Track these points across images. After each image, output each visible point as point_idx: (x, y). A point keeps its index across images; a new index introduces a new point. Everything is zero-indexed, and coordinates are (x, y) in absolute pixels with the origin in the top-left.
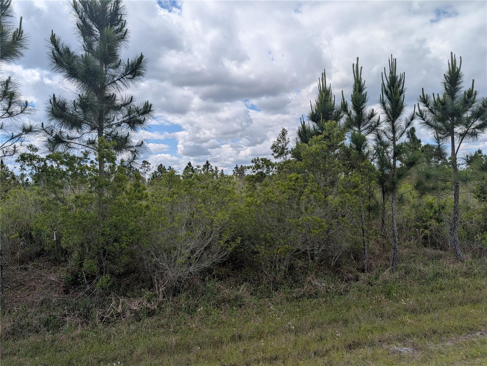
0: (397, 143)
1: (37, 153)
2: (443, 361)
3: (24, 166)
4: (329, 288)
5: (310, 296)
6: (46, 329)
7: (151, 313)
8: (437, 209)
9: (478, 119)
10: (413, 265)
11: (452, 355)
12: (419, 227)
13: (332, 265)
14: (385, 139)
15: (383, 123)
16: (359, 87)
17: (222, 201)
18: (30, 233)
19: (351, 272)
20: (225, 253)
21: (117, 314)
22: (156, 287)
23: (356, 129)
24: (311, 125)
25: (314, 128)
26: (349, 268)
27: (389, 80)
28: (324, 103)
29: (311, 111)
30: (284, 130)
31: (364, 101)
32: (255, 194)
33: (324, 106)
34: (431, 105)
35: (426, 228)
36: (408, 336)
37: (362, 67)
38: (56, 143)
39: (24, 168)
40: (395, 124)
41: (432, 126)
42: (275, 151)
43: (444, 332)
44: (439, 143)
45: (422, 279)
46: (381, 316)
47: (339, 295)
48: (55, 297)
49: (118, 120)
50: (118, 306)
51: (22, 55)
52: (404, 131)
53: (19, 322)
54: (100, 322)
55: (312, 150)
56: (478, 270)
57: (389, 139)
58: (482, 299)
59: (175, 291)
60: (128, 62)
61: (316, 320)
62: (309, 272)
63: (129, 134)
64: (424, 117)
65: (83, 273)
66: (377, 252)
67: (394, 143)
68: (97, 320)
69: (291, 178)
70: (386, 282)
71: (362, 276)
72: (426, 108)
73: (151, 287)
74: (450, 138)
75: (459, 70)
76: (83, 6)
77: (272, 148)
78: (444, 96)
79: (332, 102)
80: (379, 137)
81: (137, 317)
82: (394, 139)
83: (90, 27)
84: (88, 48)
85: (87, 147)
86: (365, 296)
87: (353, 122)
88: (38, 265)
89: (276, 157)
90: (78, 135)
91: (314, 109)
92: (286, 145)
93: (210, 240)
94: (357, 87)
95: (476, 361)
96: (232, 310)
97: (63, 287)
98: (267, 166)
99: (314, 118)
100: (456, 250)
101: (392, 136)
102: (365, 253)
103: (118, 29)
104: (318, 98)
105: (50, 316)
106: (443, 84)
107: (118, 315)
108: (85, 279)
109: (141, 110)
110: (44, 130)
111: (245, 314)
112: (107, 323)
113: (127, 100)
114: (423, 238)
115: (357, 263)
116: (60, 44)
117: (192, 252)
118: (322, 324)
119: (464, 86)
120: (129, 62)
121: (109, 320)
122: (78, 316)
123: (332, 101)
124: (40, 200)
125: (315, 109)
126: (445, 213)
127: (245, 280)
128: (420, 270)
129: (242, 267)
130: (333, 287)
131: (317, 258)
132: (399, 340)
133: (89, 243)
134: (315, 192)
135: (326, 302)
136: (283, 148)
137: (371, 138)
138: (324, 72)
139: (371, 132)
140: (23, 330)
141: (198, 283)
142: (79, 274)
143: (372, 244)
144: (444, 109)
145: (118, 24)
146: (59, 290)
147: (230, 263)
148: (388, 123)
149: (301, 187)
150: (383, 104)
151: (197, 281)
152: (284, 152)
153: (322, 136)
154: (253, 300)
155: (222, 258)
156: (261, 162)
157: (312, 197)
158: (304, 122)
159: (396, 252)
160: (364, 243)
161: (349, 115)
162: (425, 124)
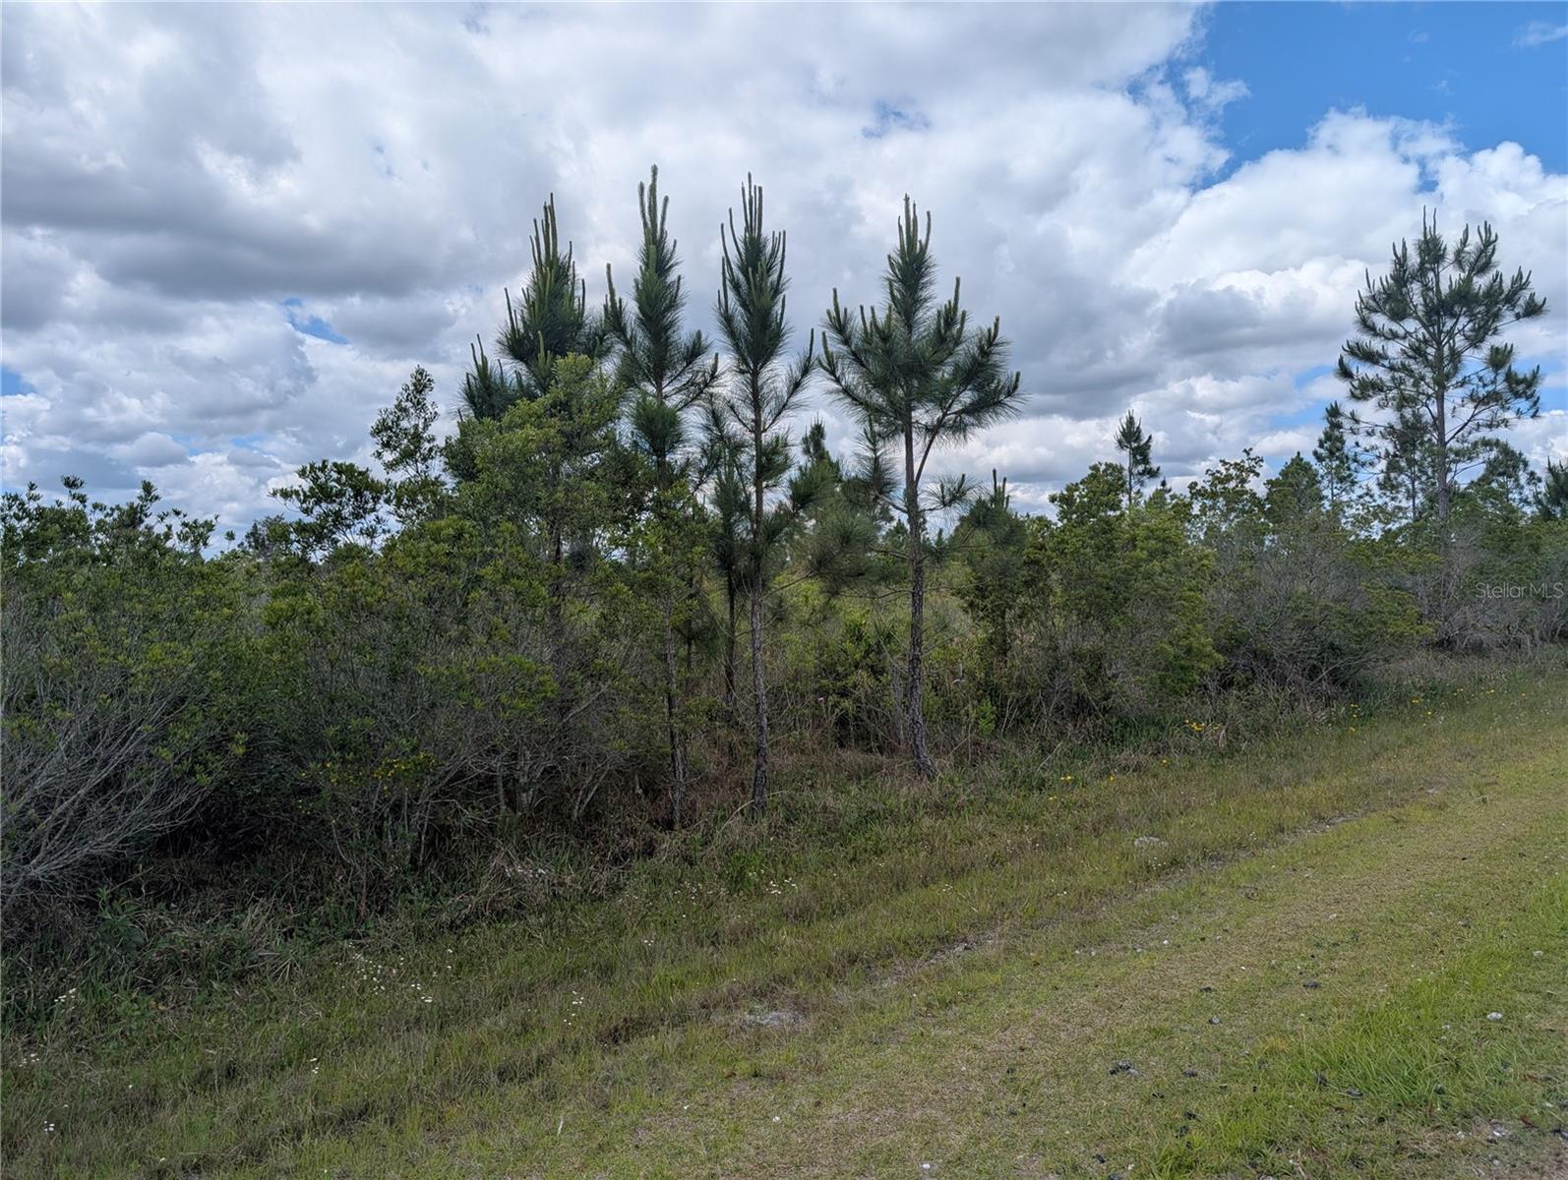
0: (767, 438)
2: (871, 1028)
4: (562, 884)
5: (500, 915)
8: (873, 642)
9: (969, 387)
10: (807, 798)
11: (892, 1011)
12: (826, 693)
13: (575, 815)
14: (733, 427)
15: (727, 377)
16: (657, 258)
19: (634, 832)
23: (651, 389)
24: (509, 370)
25: (520, 381)
26: (628, 819)
27: (741, 246)
28: (550, 302)
29: (509, 324)
30: (420, 372)
31: (673, 305)
33: (551, 310)
34: (856, 341)
35: (844, 693)
36: (783, 980)
37: (666, 199)
40: (760, 383)
41: (854, 399)
42: (386, 445)
43: (878, 956)
44: (875, 451)
45: (832, 831)
46: (713, 943)
47: (592, 901)
52: (785, 405)
55: (511, 442)
56: (969, 796)
57: (745, 425)
58: (973, 865)
61: (511, 981)
62: (498, 843)
64: (838, 374)
66: (712, 769)
67: (757, 439)
69: (439, 530)
70: (732, 848)
71: (668, 843)
72: (844, 348)
74: (903, 438)
75: (924, 249)
77: (377, 432)
78: (889, 317)
79: (577, 302)
80: (716, 420)
82: (758, 428)
87: (640, 367)
89: (391, 466)
91: (519, 317)
92: (426, 427)
94: (653, 256)
95: (950, 1013)
96: (205, 993)
98: (358, 494)
99: (518, 346)
100: (917, 746)
101: (753, 417)
102: (675, 772)
106: (887, 283)
111: (260, 999)
114: (836, 724)
115: (652, 804)
118: (531, 988)
119: (937, 294)
123: (576, 300)
125: (523, 318)
126: (892, 653)
128: (825, 808)
129: (256, 848)
130: (574, 881)
131: (525, 798)
132: (759, 994)
134: (518, 578)
135: (549, 924)
136: (417, 438)
137: (693, 421)
138: (549, 203)
139: (693, 399)
141: (68, 917)
143: (697, 747)
144: (888, 353)
147: (205, 838)
148: (740, 377)
149: (471, 559)
150: (727, 320)
151: (61, 911)
152: (418, 448)
153: (545, 400)
154: (295, 949)
155: (172, 816)
156: (335, 475)
157: (507, 593)
158: (484, 359)
159: (761, 761)
160: (672, 737)
161: (628, 343)
162: (842, 396)
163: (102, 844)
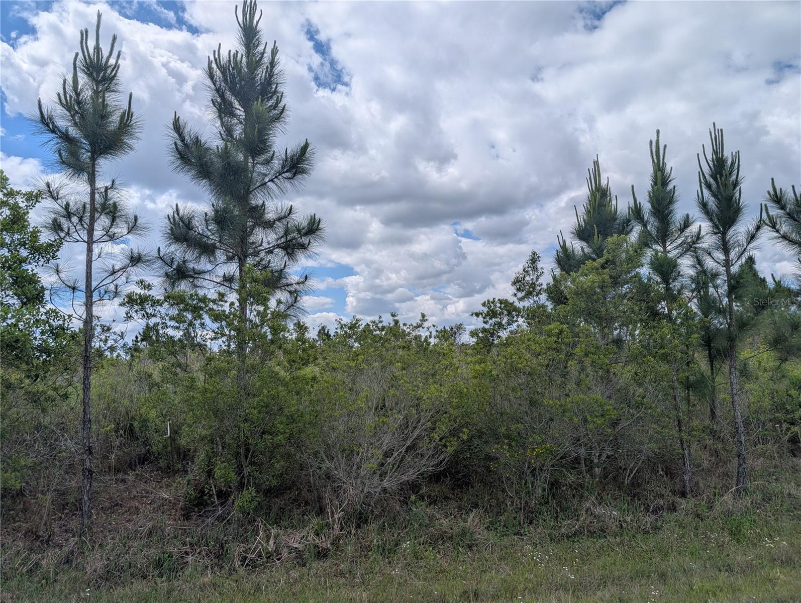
0: (733, 270)
1: (151, 293)
3: (131, 313)
5: (592, 534)
6: (156, 572)
7: (322, 554)
10: (775, 487)
12: (780, 422)
13: (626, 482)
14: (709, 263)
15: (707, 237)
16: (661, 178)
17: (433, 371)
18: (131, 425)
19: (662, 496)
20: (442, 457)
21: (267, 553)
22: (328, 512)
23: (659, 248)
24: (577, 246)
25: (583, 252)
26: (658, 488)
28: (598, 209)
29: (577, 224)
30: (534, 253)
31: (671, 201)
32: (488, 358)
33: (599, 214)
34: (790, 207)
35: (793, 422)
37: (665, 146)
38: (179, 279)
39: (131, 316)
40: (728, 237)
41: (793, 242)
42: (519, 290)
46: (727, 570)
47: (644, 534)
48: (170, 525)
49: (269, 244)
50: (268, 541)
51: (131, 148)
52: (745, 250)
53: (116, 561)
54: (242, 565)
57: (718, 263)
59: (360, 519)
60: (286, 154)
61: (608, 573)
62: (586, 494)
63: (287, 264)
64: (777, 227)
65: (211, 487)
66: (706, 464)
67: (728, 271)
68: (237, 563)
69: (551, 330)
70: (728, 514)
71: (683, 504)
72: (781, 212)
73: (321, 511)
76: (222, 72)
77: (514, 283)
79: (613, 208)
80: (700, 262)
81: (300, 558)
82: (727, 264)
83: (231, 104)
84: (227, 135)
85: (222, 285)
86: (692, 536)
87: (653, 237)
88: (142, 475)
89: (521, 300)
90: (209, 267)
91: (582, 219)
92: (537, 280)
93: (416, 433)
96: (456, 552)
97: (181, 509)
98: (509, 314)
99: (582, 234)
101: (724, 258)
102: (684, 464)
103: (271, 106)
104: (588, 202)
105: (164, 553)
107: (269, 556)
108: (215, 497)
109: (304, 228)
110: (161, 258)
111: (480, 559)
112: (252, 567)
113: (284, 210)
114: (789, 441)
115: (671, 481)
116: (186, 131)
117: (387, 455)
118: (620, 579)
120: (288, 152)
121: (255, 562)
122: (207, 554)
123: (613, 206)
124: (146, 373)
125: (583, 218)
127: (476, 506)
129: (467, 484)
130: (632, 520)
131: (597, 471)
133: (222, 437)
134: (593, 354)
135: (622, 543)
136: (533, 285)
137: (686, 266)
138: (596, 159)
139: (685, 252)
140: (121, 573)
141: (398, 508)
142: (207, 488)
145: (271, 97)
146: (175, 515)
147: (447, 477)
148: (714, 237)
149: (568, 345)
150: (704, 205)
151: (395, 504)
152: (534, 289)
153: (601, 261)
154: (492, 537)
155: (437, 465)
156: (498, 305)
157: (587, 361)
158: (564, 242)
159: (741, 461)
160: (682, 444)
161: (645, 226)
162: (781, 240)
163: (410, 475)
